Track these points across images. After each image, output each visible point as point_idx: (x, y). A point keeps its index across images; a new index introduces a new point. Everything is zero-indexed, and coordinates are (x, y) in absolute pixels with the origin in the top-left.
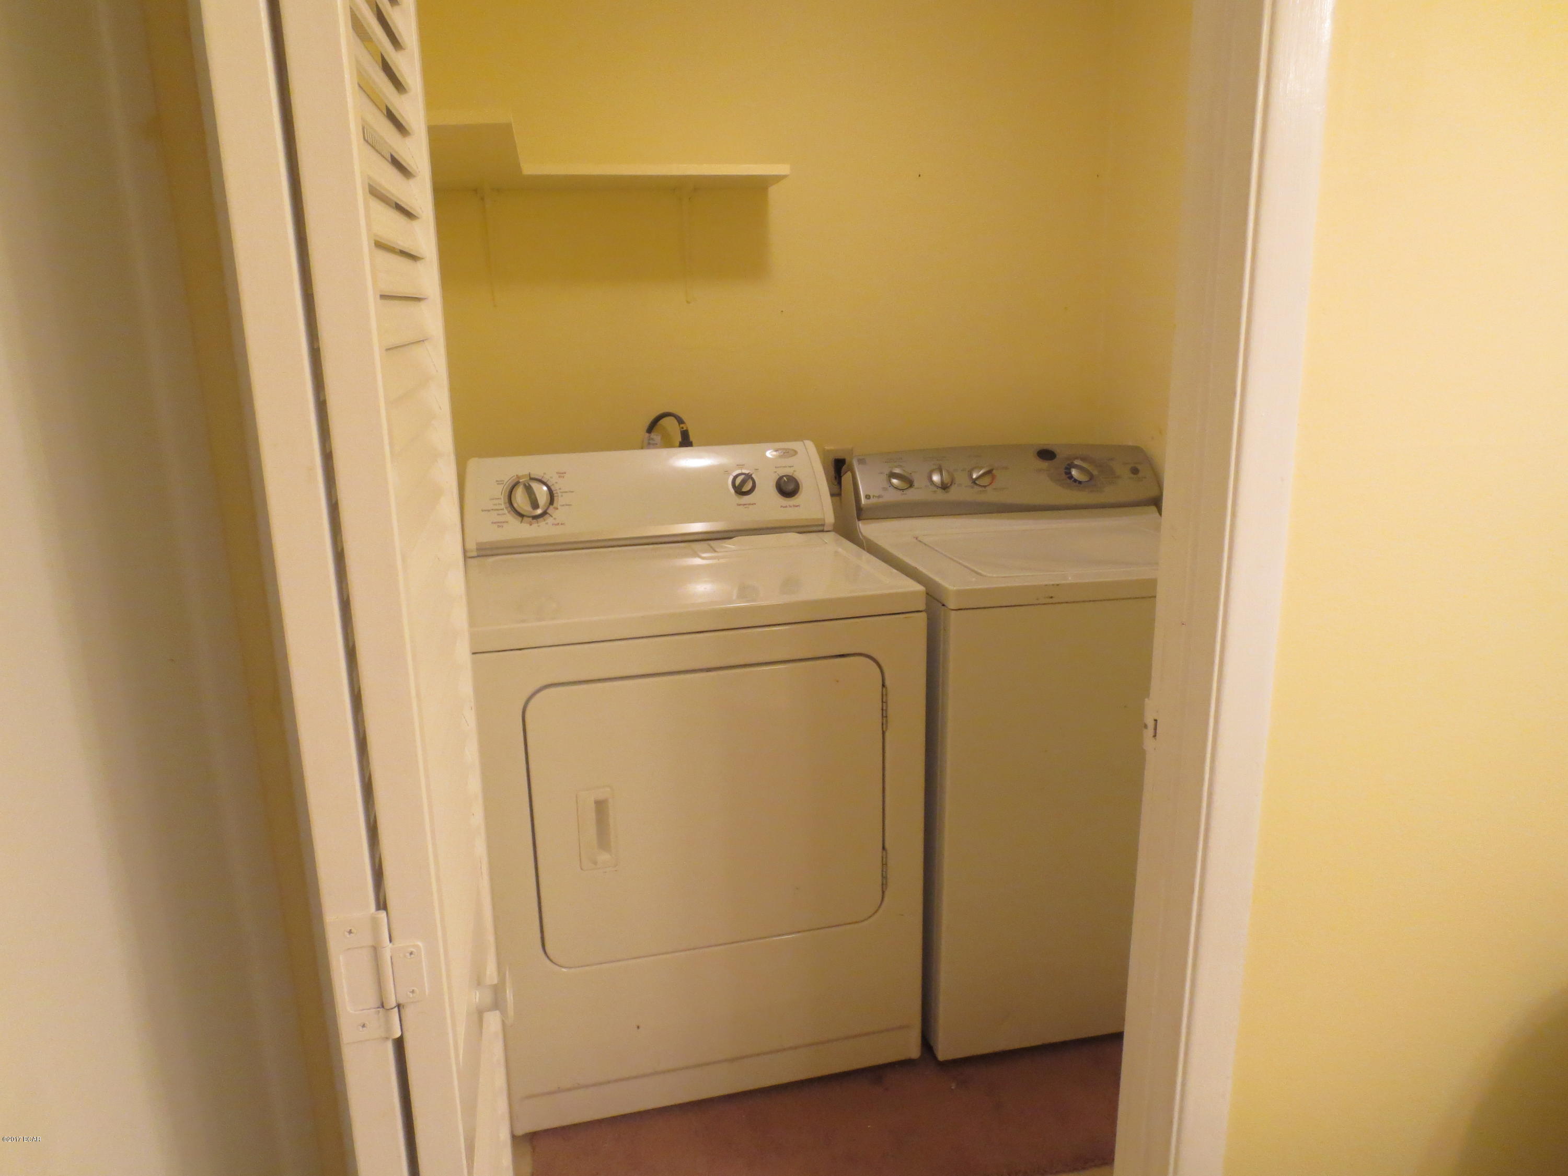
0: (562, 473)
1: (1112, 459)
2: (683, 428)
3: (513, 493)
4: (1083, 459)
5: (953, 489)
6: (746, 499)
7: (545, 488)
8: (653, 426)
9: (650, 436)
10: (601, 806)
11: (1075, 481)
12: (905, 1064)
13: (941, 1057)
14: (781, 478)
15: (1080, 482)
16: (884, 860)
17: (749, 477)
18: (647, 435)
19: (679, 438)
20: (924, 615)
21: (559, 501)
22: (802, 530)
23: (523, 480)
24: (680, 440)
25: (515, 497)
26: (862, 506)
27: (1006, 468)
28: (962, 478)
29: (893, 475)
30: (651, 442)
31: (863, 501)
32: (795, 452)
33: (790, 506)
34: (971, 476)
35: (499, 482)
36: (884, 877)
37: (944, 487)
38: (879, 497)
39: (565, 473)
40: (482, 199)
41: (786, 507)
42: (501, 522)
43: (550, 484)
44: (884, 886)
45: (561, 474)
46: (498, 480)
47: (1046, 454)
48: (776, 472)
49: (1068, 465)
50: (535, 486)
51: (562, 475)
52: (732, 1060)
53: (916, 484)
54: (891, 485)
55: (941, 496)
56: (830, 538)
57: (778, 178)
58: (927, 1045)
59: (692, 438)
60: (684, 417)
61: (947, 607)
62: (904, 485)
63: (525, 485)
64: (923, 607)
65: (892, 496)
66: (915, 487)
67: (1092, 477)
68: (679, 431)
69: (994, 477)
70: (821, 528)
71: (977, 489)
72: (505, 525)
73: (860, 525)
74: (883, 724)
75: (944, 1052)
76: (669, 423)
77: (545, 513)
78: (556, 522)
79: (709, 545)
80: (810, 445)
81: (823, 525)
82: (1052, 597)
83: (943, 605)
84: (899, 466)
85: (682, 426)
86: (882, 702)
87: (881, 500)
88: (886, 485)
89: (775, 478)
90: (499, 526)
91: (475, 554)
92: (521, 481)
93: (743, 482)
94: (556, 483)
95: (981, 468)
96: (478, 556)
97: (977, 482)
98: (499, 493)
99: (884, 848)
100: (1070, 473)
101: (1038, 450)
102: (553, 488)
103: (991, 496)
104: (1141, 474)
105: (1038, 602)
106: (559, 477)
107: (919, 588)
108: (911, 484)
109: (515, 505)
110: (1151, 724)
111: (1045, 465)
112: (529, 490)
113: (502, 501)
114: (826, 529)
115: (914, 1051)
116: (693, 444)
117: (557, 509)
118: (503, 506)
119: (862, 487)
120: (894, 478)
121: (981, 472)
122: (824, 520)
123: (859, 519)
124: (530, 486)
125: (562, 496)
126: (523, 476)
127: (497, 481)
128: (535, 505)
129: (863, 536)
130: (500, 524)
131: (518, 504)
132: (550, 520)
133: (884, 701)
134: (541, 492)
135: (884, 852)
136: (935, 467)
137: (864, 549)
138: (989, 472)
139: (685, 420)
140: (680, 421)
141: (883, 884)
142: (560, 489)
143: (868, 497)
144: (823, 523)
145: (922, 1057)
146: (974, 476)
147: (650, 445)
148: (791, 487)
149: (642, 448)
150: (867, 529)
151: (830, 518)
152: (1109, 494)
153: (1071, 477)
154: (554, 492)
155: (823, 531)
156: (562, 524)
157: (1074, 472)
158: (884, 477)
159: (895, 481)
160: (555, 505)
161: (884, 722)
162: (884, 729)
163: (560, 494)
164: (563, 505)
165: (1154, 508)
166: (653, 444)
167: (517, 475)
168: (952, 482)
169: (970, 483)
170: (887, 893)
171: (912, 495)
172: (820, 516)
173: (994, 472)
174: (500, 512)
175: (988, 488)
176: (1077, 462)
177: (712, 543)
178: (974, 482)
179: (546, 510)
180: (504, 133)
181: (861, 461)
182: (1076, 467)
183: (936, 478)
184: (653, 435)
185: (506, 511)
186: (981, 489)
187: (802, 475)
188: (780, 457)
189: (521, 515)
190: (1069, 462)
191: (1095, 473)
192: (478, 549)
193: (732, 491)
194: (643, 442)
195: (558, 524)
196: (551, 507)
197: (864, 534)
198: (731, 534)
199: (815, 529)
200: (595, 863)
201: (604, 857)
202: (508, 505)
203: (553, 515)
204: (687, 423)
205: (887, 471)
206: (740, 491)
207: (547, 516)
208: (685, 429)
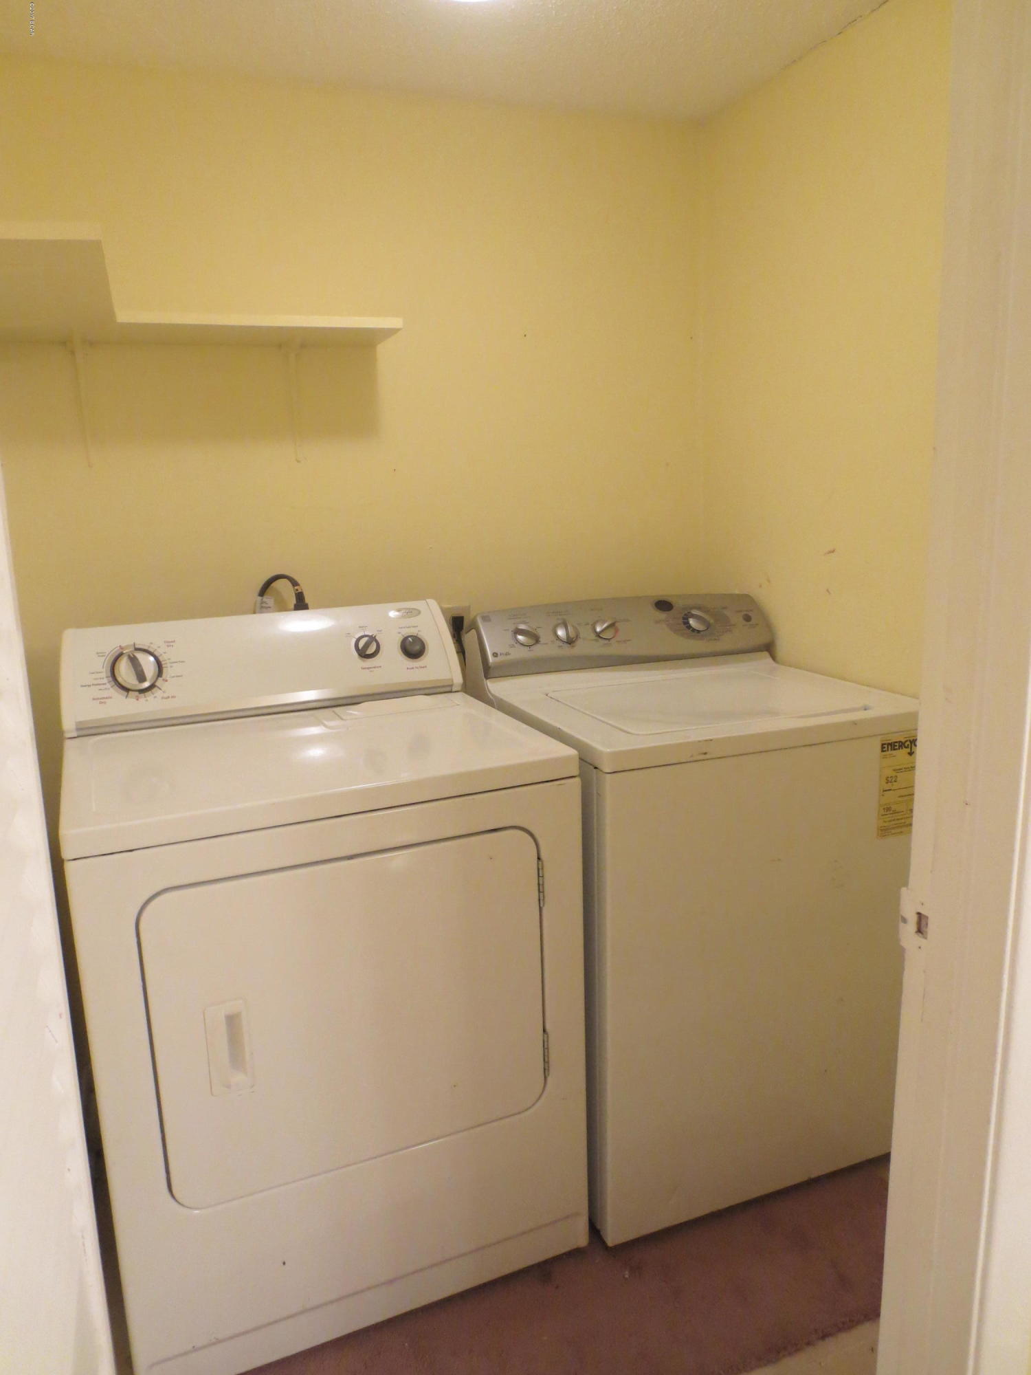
0: (172, 642)
1: (725, 608)
2: (297, 590)
3: (117, 663)
4: (699, 608)
5: (579, 643)
6: (369, 663)
7: (152, 659)
8: (265, 589)
9: (262, 599)
10: (232, 1021)
11: (694, 630)
12: (574, 1254)
13: (610, 1242)
14: (405, 639)
15: (699, 631)
16: (546, 1043)
17: (372, 639)
18: (260, 598)
19: (294, 601)
20: (577, 780)
21: (167, 672)
22: (427, 691)
23: (127, 651)
24: (295, 602)
25: (119, 670)
26: (490, 664)
27: (627, 620)
28: (585, 633)
29: (518, 632)
30: (264, 605)
31: (491, 659)
32: (419, 612)
33: (417, 668)
34: (595, 630)
35: (99, 654)
36: (546, 1061)
37: (570, 642)
38: (507, 654)
39: (174, 641)
40: (73, 353)
41: (413, 668)
42: (104, 698)
43: (156, 653)
44: (546, 1071)
45: (169, 644)
46: (99, 651)
47: (663, 605)
48: (399, 633)
49: (685, 615)
50: (141, 657)
51: (171, 644)
52: (391, 1282)
53: (542, 640)
54: (517, 641)
55: (567, 651)
56: (460, 699)
57: (390, 333)
58: (595, 1230)
59: (308, 599)
60: (296, 578)
61: (601, 771)
62: (531, 642)
63: (129, 657)
64: (576, 772)
65: (519, 653)
66: (541, 642)
67: (708, 626)
68: (294, 594)
69: (617, 631)
70: (448, 689)
71: (602, 642)
72: (108, 701)
73: (489, 684)
74: (539, 900)
75: (614, 1235)
76: (281, 585)
77: (152, 686)
78: (165, 695)
79: (333, 711)
80: (433, 603)
81: (451, 686)
82: (705, 754)
83: (596, 768)
84: (524, 623)
85: (296, 588)
86: (539, 876)
87: (509, 657)
88: (513, 642)
89: (399, 639)
90: (101, 703)
91: (75, 734)
92: (124, 652)
93: (367, 645)
94: (165, 653)
95: (604, 622)
96: (78, 737)
97: (601, 636)
98: (101, 666)
99: (544, 1031)
100: (688, 623)
101: (657, 601)
102: (161, 659)
103: (614, 649)
104: (753, 621)
105: (691, 759)
106: (168, 646)
107: (572, 752)
108: (536, 639)
109: (120, 679)
110: (912, 919)
111: (662, 615)
112: (134, 661)
113: (104, 675)
114: (454, 689)
115: (580, 1238)
116: (309, 606)
117: (166, 681)
118: (105, 681)
119: (489, 646)
120: (520, 635)
121: (605, 625)
122: (452, 681)
123: (487, 677)
124: (135, 657)
125: (171, 667)
126: (127, 647)
127: (97, 653)
128: (141, 677)
129: (493, 695)
130: (102, 701)
131: (122, 678)
132: (157, 693)
133: (541, 875)
134: (148, 663)
135: (546, 1036)
136: (559, 622)
137: (494, 707)
138: (612, 625)
139: (299, 582)
140: (294, 583)
141: (545, 1069)
142: (169, 659)
143: (495, 655)
144: (451, 684)
145: (591, 1243)
146: (598, 629)
147: (263, 608)
148: (417, 648)
149: (254, 613)
150: (496, 687)
151: (458, 679)
152: (726, 642)
153: (689, 627)
154: (163, 663)
155: (451, 692)
156: (172, 697)
157: (692, 622)
158: (510, 634)
159: (520, 637)
160: (164, 675)
161: (542, 898)
162: (541, 905)
163: (169, 665)
164: (173, 677)
165: (766, 654)
166: (267, 608)
167: (120, 646)
168: (577, 637)
169: (593, 636)
170: (549, 1079)
171: (539, 651)
172: (448, 677)
173: (617, 625)
174: (102, 687)
175: (612, 641)
176: (694, 612)
177: (337, 710)
178: (598, 635)
179: (155, 682)
180: (93, 249)
181: (486, 619)
182: (693, 616)
183: (561, 633)
184: (265, 599)
185: (108, 686)
186: (606, 642)
187: (426, 636)
188: (403, 617)
189: (127, 690)
190: (686, 612)
191: (712, 621)
192: (78, 729)
193: (355, 654)
194: (255, 604)
195: (169, 697)
196: (160, 679)
197: (493, 692)
198: (361, 699)
199: (442, 690)
200: (229, 1087)
201: (239, 1078)
202: (111, 679)
203: (163, 689)
204: (301, 585)
205: (513, 628)
206: (363, 654)
207: (155, 689)
208: (300, 591)
